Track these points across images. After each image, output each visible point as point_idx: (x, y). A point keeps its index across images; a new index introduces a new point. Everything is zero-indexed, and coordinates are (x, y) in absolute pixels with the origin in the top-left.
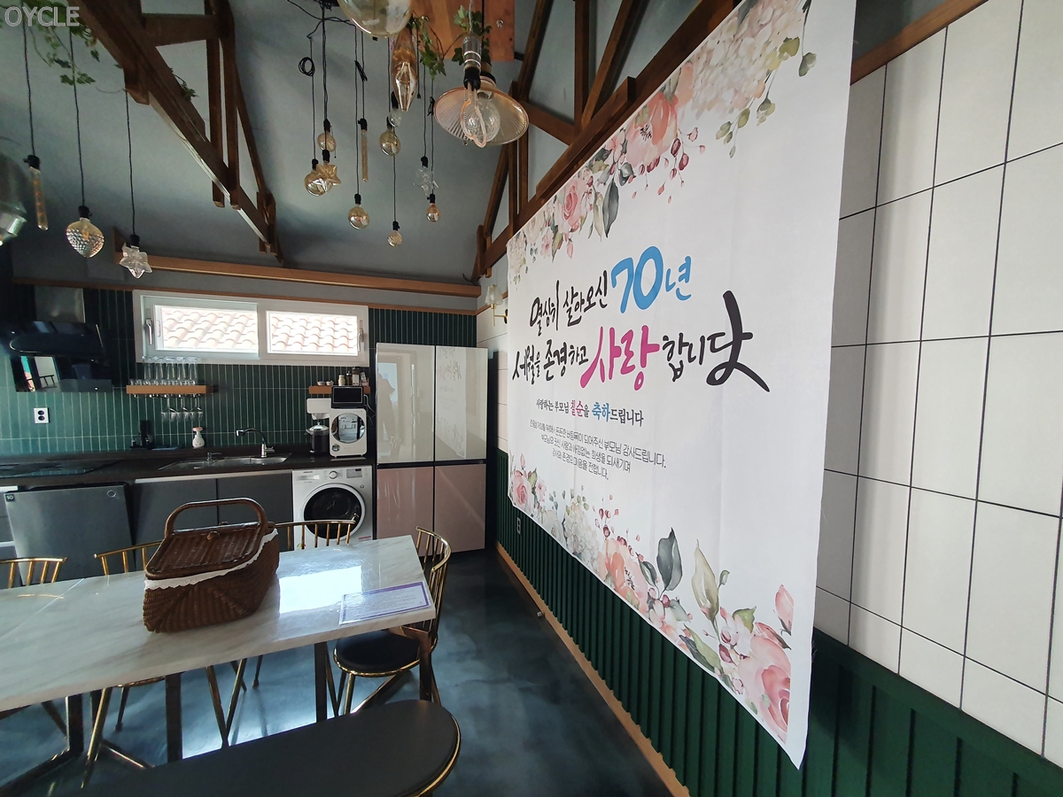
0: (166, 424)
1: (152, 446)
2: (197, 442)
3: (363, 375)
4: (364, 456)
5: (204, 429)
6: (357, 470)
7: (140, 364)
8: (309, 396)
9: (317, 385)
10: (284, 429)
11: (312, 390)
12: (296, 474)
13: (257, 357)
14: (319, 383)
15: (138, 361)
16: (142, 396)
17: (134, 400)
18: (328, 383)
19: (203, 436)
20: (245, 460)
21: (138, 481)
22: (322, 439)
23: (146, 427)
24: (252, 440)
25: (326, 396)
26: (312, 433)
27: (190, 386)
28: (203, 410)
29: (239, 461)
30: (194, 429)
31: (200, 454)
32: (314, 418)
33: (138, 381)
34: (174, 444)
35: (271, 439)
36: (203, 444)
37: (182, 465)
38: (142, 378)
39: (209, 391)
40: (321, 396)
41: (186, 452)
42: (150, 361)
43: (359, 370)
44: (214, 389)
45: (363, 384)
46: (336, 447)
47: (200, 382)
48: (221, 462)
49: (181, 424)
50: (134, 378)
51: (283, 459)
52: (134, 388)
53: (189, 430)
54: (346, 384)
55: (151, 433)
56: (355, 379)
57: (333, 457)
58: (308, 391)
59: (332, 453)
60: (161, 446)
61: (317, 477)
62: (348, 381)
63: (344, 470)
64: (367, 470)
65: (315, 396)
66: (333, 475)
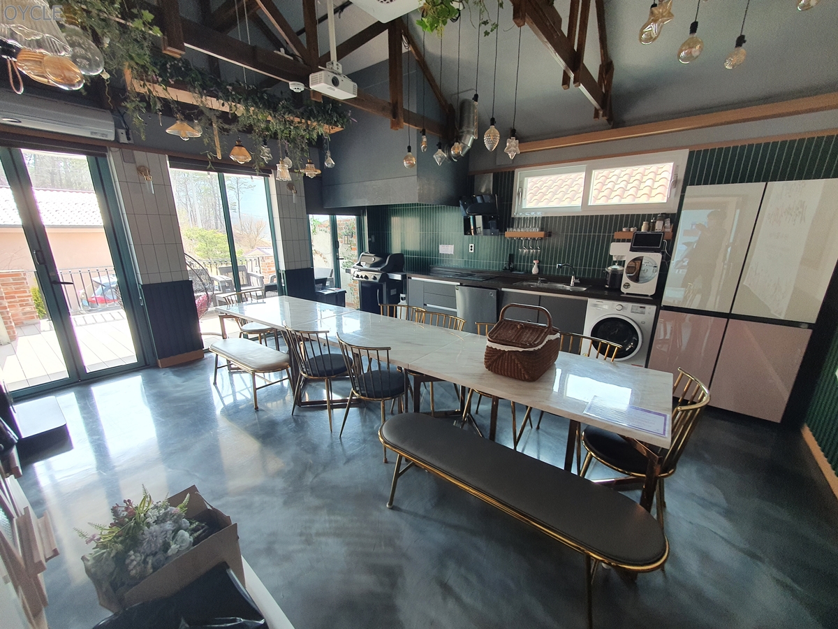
0: (521, 256)
1: (512, 270)
2: (535, 270)
3: (668, 221)
4: (651, 296)
5: (540, 261)
6: (641, 307)
7: (513, 218)
8: (613, 241)
9: (621, 230)
10: (590, 266)
11: (617, 235)
12: (591, 301)
13: (580, 209)
14: (624, 229)
15: (512, 216)
16: (512, 238)
17: (508, 241)
18: (632, 229)
19: (538, 267)
20: (560, 286)
21: (503, 289)
22: (617, 277)
23: (511, 257)
24: (566, 273)
25: (629, 241)
26: (609, 271)
27: (535, 232)
28: (541, 249)
29: (555, 286)
30: (534, 262)
31: (535, 278)
32: (614, 259)
33: (511, 229)
34: (523, 270)
35: (580, 273)
36: (537, 272)
37: (525, 283)
38: (512, 227)
39: (545, 235)
40: (624, 241)
41: (529, 277)
42: (518, 216)
43: (664, 216)
44: (549, 234)
45: (666, 230)
46: (627, 286)
47: (542, 230)
48: (545, 285)
49: (528, 257)
50: (509, 227)
51: (585, 289)
52: (509, 233)
53: (532, 262)
54: (649, 230)
55: (513, 262)
56: (659, 226)
57: (623, 293)
58: (613, 236)
59: (623, 289)
60: (516, 270)
61: (606, 307)
62: (651, 227)
63: (629, 305)
64: (651, 309)
65: (618, 241)
66: (620, 308)
